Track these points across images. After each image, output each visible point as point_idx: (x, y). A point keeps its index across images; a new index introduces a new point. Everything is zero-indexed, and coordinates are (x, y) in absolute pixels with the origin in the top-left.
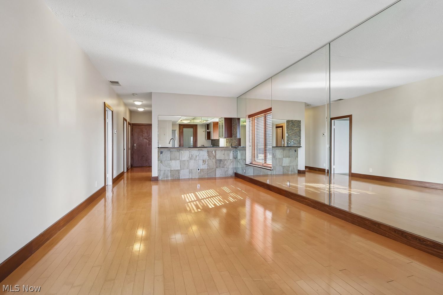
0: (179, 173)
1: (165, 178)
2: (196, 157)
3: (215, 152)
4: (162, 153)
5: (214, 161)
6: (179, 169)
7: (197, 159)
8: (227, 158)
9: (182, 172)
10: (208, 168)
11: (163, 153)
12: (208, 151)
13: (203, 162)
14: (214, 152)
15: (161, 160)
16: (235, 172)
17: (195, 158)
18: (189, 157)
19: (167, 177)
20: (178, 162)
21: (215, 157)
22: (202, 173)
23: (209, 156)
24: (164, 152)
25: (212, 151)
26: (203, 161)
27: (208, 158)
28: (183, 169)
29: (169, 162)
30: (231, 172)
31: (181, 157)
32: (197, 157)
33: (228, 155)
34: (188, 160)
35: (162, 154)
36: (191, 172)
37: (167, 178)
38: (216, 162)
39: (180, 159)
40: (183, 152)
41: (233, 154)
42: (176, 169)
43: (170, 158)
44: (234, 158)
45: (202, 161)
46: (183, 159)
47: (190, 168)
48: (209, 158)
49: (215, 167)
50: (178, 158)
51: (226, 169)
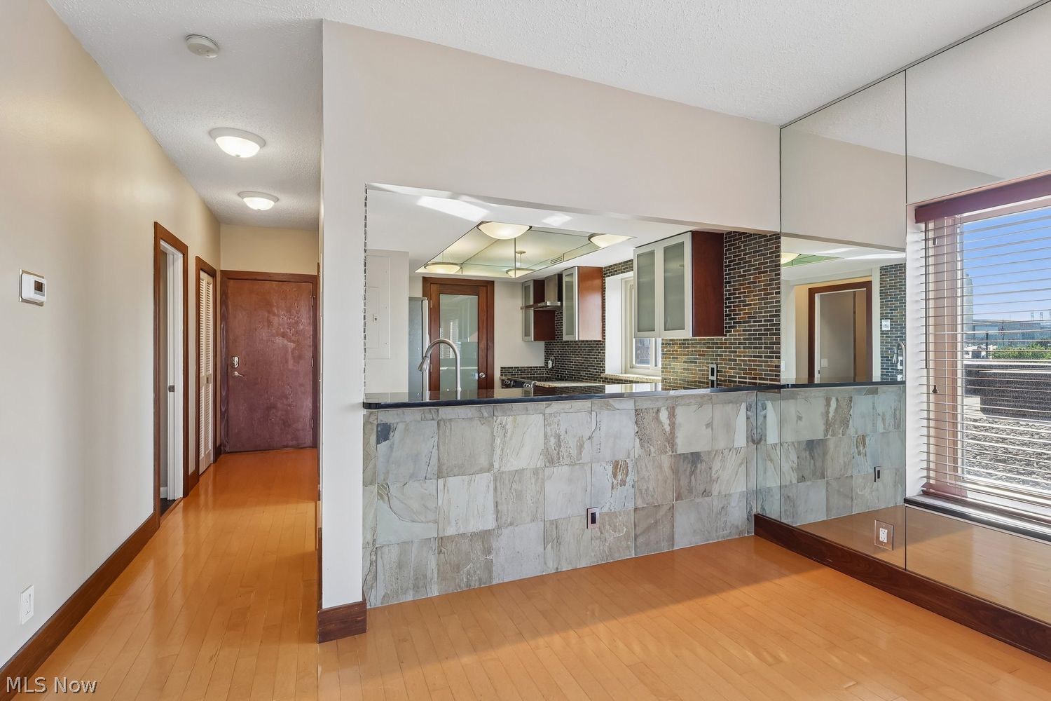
0: (488, 551)
1: (405, 592)
2: (581, 447)
3: (672, 415)
4: (384, 433)
5: (666, 461)
6: (490, 524)
7: (586, 455)
8: (721, 444)
9: (502, 544)
10: (640, 504)
11: (396, 436)
12: (638, 412)
13: (615, 475)
14: (664, 415)
15: (381, 478)
16: (754, 511)
17: (574, 452)
18: (546, 451)
19: (420, 580)
20: (484, 480)
21: (671, 440)
22: (611, 536)
23: (641, 435)
24: (401, 427)
25: (658, 411)
26: (616, 465)
27: (637, 451)
28: (511, 524)
29: (431, 486)
30: (738, 516)
31: (498, 451)
32: (587, 444)
33: (729, 427)
34: (536, 472)
35: (386, 438)
36: (552, 536)
37: (416, 588)
38: (675, 471)
39: (496, 465)
40: (508, 421)
41: (748, 418)
42: (475, 526)
43: (434, 461)
44: (751, 444)
45: (610, 469)
46: (513, 464)
47: (551, 516)
48: (642, 446)
49: (670, 495)
50: (483, 461)
51: (717, 505)
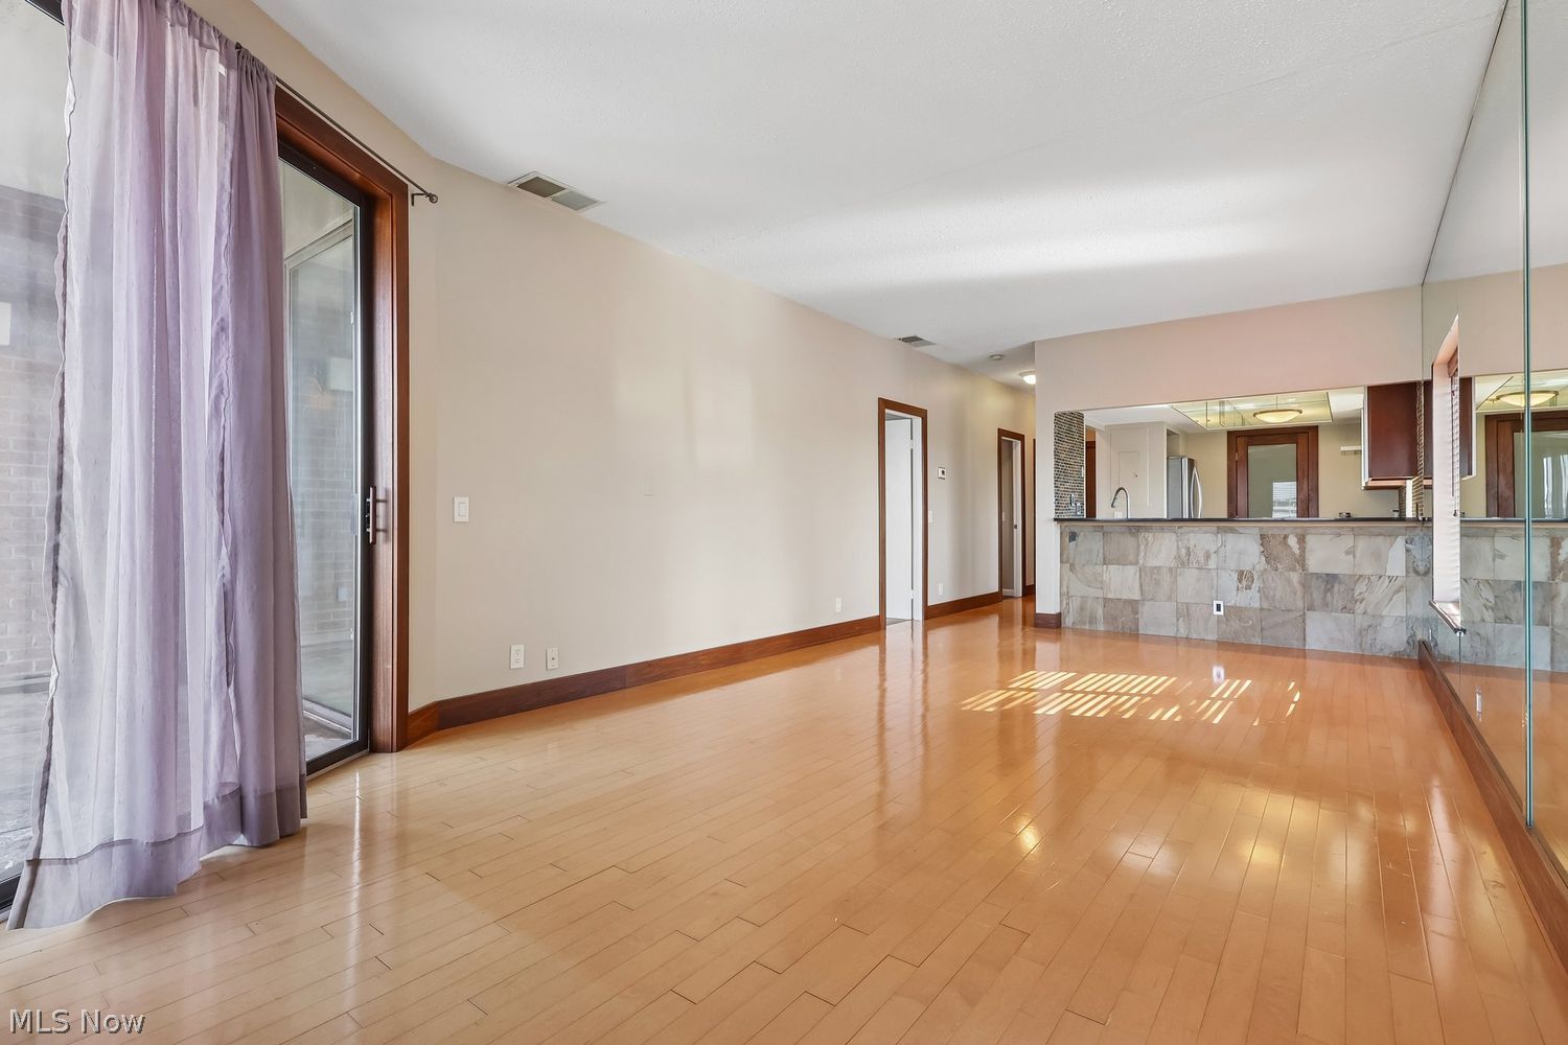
0: (1136, 612)
1: (1084, 623)
2: (1208, 556)
3: (1302, 540)
4: (1073, 537)
5: (1295, 577)
6: (1136, 596)
7: (1212, 564)
8: (1367, 569)
9: (1146, 611)
10: (1265, 605)
11: (1079, 539)
12: (1262, 537)
13: (1240, 580)
14: (1292, 541)
15: (1071, 561)
16: (1419, 637)
17: (1202, 560)
18: (1178, 557)
19: (1093, 620)
20: (1131, 570)
21: (1301, 561)
22: (1235, 625)
23: (1269, 557)
24: (1082, 534)
25: (1286, 537)
26: (1241, 575)
27: (1262, 564)
28: (1152, 599)
29: (1099, 569)
30: (1393, 637)
31: (1142, 554)
32: (1213, 556)
33: (1378, 557)
34: (1170, 569)
35: (1074, 540)
36: (1184, 613)
37: (1090, 622)
38: (1305, 586)
39: (1141, 562)
40: (1150, 536)
41: (1408, 550)
42: (1125, 596)
43: (1101, 555)
44: (1412, 574)
45: (1235, 576)
46: (1153, 562)
47: (1181, 599)
48: (1268, 562)
49: (1300, 604)
50: (1131, 557)
51: (1361, 621)
